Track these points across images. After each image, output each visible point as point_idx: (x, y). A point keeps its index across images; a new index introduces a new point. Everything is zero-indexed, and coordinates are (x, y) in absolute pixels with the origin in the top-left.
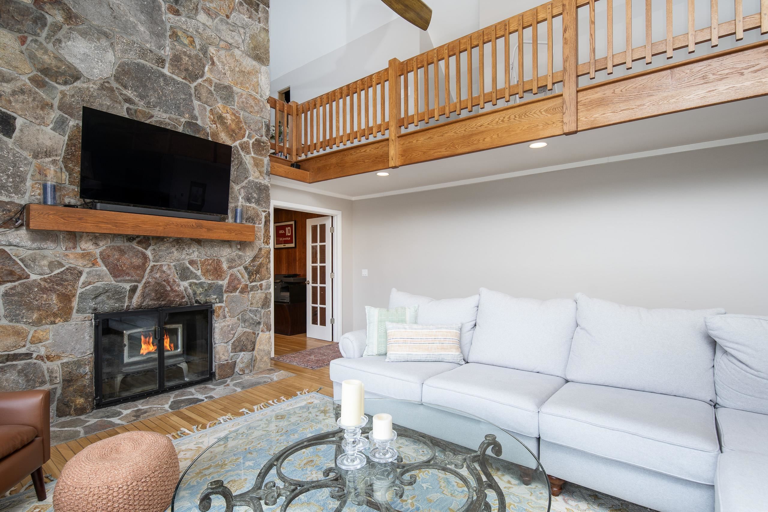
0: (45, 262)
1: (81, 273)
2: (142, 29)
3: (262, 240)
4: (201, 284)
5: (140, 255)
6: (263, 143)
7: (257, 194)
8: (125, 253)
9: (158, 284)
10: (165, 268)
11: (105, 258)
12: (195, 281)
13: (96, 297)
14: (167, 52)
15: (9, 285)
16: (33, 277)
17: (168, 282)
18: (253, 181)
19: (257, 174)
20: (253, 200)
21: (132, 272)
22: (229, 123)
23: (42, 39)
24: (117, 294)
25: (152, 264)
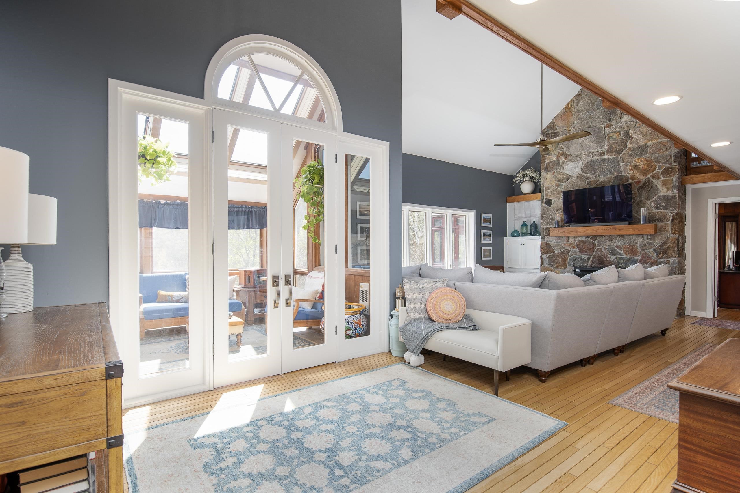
0: (559, 247)
1: (569, 251)
2: (592, 145)
3: (671, 232)
4: (623, 259)
5: (592, 244)
6: (671, 168)
7: (664, 203)
8: (585, 243)
9: (600, 257)
10: (603, 250)
11: (578, 245)
12: (619, 256)
13: (574, 261)
14: (605, 148)
15: (550, 254)
16: (556, 252)
17: (605, 257)
18: (662, 196)
19: (665, 190)
20: (662, 208)
21: (587, 251)
22: (642, 167)
23: (559, 170)
24: (582, 260)
25: (597, 247)
